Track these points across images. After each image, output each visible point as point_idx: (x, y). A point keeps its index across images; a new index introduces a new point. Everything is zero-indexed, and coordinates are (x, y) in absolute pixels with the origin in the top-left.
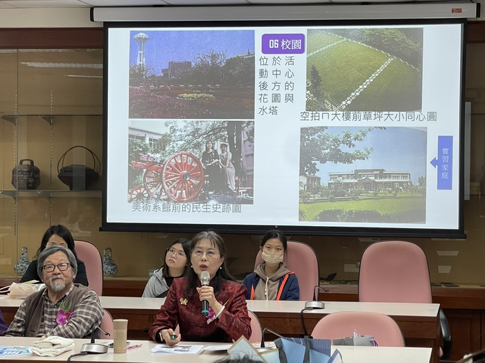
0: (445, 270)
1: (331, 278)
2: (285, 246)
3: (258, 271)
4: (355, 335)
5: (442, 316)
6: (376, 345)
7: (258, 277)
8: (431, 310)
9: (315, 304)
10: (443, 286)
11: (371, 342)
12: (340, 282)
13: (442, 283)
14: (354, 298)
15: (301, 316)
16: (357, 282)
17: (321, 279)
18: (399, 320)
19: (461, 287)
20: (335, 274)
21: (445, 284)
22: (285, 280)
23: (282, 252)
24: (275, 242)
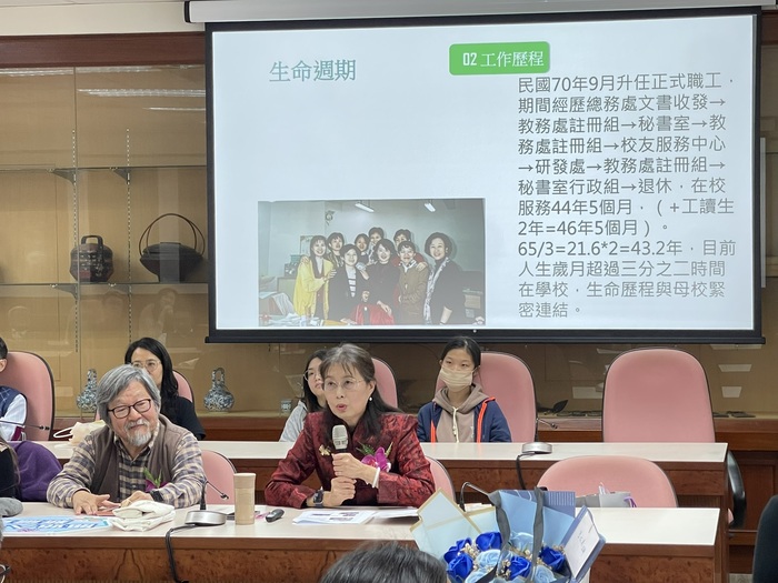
0: (732, 392)
1: (558, 408)
3: (438, 399)
4: (602, 491)
5: (731, 462)
6: (634, 505)
7: (439, 408)
8: (716, 453)
9: (537, 446)
10: (731, 417)
11: (626, 500)
12: (573, 414)
13: (729, 412)
14: (596, 437)
15: (518, 465)
16: (600, 413)
17: (540, 409)
18: (667, 467)
19: (759, 417)
20: (566, 401)
21: (733, 413)
22: (483, 410)
23: (470, 369)
24: (460, 354)
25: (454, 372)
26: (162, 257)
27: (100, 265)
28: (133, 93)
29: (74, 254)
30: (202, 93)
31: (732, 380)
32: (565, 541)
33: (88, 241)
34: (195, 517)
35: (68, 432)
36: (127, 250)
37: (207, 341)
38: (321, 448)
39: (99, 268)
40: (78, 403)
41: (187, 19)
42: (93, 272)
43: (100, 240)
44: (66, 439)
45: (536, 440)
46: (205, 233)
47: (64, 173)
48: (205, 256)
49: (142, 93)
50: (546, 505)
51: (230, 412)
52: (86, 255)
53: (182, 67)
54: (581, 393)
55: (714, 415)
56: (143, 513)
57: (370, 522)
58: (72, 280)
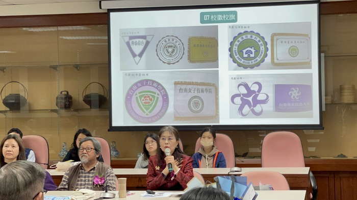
0: (312, 149)
1: (245, 155)
2: (214, 136)
3: (200, 151)
4: (260, 184)
5: (311, 174)
7: (201, 155)
8: (305, 171)
9: (236, 169)
10: (311, 158)
12: (251, 157)
14: (260, 166)
17: (237, 156)
18: (287, 176)
19: (322, 158)
20: (247, 153)
21: (312, 157)
22: (216, 157)
23: (212, 139)
24: (208, 134)
25: (206, 141)
26: (92, 99)
27: (68, 102)
28: (81, 38)
29: (57, 98)
30: (106, 38)
31: (312, 145)
32: (243, 195)
33: (63, 93)
34: (103, 195)
35: (55, 166)
36: (78, 96)
37: (109, 131)
38: (156, 167)
39: (67, 103)
40: (59, 155)
41: (101, 8)
42: (65, 105)
43: (68, 92)
44: (55, 168)
45: (235, 166)
46: (108, 89)
47: (54, 68)
48: (108, 98)
49: (84, 38)
50: (236, 182)
51: (118, 158)
52: (62, 98)
53: (99, 26)
54: (252, 150)
55: (305, 157)
56: (83, 194)
57: (171, 196)
58: (57, 108)
